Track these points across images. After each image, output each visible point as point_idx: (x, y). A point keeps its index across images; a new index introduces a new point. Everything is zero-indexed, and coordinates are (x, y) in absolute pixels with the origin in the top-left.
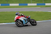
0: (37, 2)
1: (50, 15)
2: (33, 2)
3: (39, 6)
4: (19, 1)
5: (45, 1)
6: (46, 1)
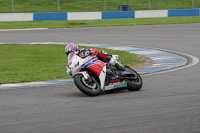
5: (65, 5)
6: (70, 4)
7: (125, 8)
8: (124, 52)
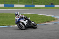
0: (25, 3)
1: (39, 18)
2: (21, 3)
3: (28, 7)
4: (4, 1)
7: (52, 4)
8: (51, 17)
